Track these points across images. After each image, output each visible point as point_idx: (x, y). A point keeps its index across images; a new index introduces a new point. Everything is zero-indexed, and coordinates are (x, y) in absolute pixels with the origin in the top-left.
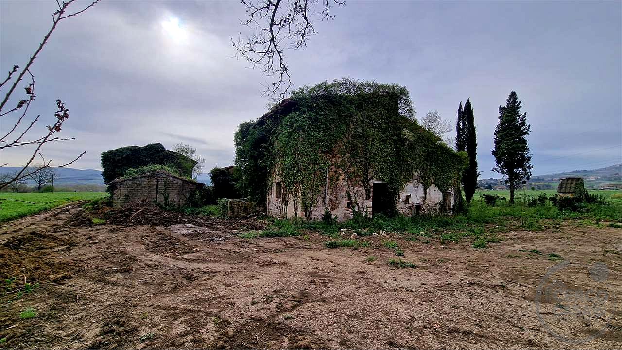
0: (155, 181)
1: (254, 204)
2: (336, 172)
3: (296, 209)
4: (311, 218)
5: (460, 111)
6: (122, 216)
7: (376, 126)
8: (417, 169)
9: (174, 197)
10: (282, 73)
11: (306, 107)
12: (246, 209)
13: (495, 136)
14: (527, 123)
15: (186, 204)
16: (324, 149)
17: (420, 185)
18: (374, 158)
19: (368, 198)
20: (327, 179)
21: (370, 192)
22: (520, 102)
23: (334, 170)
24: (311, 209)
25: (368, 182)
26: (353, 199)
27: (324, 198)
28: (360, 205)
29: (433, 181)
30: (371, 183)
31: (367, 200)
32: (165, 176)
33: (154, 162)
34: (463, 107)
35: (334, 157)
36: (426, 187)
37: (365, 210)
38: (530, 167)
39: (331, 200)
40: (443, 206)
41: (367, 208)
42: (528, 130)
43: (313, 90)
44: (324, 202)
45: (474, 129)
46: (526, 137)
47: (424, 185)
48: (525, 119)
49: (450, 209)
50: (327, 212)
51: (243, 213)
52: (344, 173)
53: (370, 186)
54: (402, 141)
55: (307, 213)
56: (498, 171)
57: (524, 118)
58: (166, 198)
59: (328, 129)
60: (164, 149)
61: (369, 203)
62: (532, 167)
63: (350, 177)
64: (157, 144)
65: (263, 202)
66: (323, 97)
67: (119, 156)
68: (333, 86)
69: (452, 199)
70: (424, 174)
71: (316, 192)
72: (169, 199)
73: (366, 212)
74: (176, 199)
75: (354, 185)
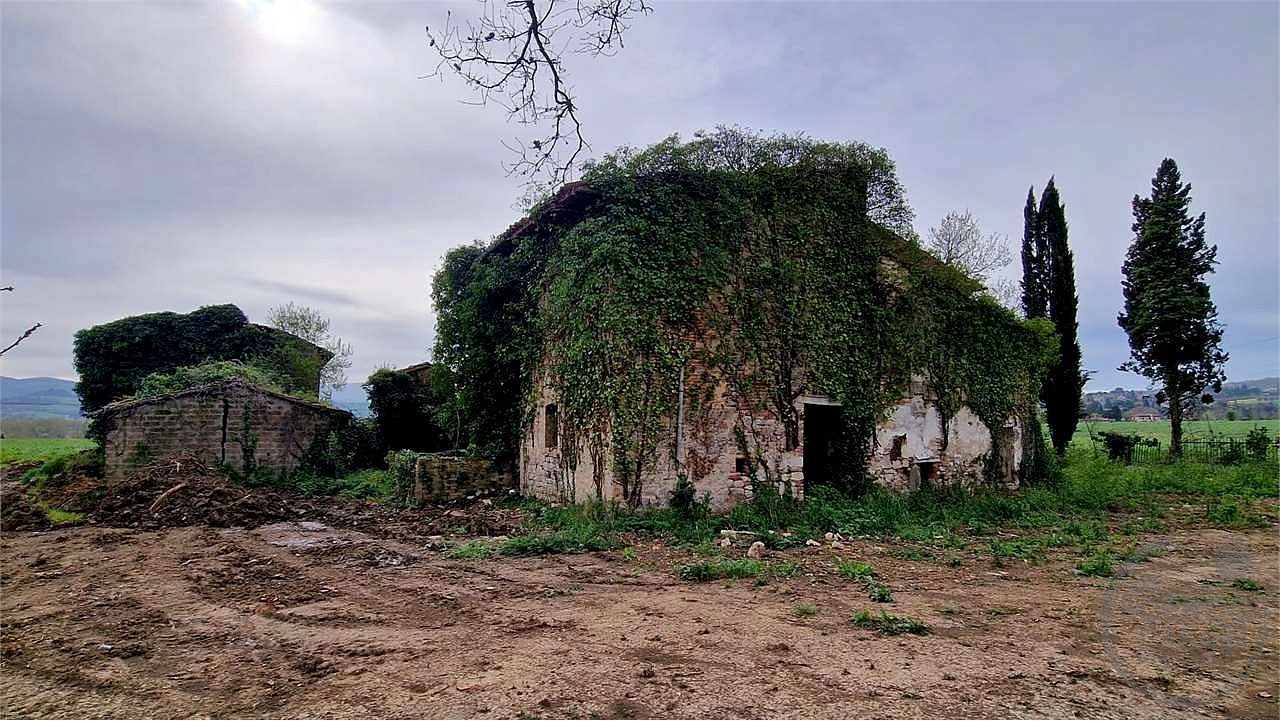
0: (218, 405)
1: (486, 464)
2: (705, 376)
3: (598, 478)
4: (639, 503)
5: (1029, 211)
6: (128, 504)
7: (808, 253)
8: (922, 365)
9: (269, 449)
10: (560, 116)
11: (623, 203)
12: (463, 479)
13: (1125, 278)
14: (1209, 241)
15: (301, 468)
16: (674, 316)
17: (931, 410)
18: (804, 337)
19: (791, 446)
20: (681, 396)
21: (796, 430)
22: (1189, 187)
23: (700, 370)
24: (638, 477)
25: (790, 403)
26: (751, 450)
27: (674, 446)
28: (771, 465)
29: (964, 397)
30: (799, 404)
31: (788, 449)
32: (245, 392)
33: (216, 353)
34: (1038, 200)
35: (700, 335)
36: (946, 414)
37: (785, 477)
38: (1220, 358)
39: (692, 451)
40: (993, 464)
41: (790, 472)
42: (1211, 258)
43: (642, 159)
44: (673, 456)
45: (1068, 259)
46: (1206, 278)
47: (940, 409)
48: (1203, 232)
49: (1013, 472)
50: (683, 485)
51: (456, 491)
52: (727, 380)
53: (796, 412)
54: (880, 293)
55: (630, 489)
56: (1136, 370)
57: (1199, 226)
58: (248, 452)
59: (681, 263)
60: (245, 319)
61: (796, 460)
62: (1225, 358)
63: (742, 389)
64: (226, 307)
65: (508, 459)
66: (668, 177)
67: (123, 339)
68: (692, 147)
69: (1017, 444)
70: (941, 379)
71: (651, 432)
72: (257, 455)
73: (788, 484)
74: (274, 456)
75: (754, 410)
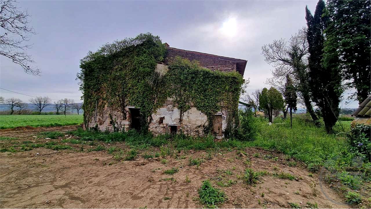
8: (172, 95)
17: (176, 109)
19: (125, 118)
20: (97, 107)
21: (126, 115)
23: (102, 101)
24: (88, 124)
25: (124, 108)
27: (95, 118)
28: (119, 123)
29: (192, 104)
31: (124, 120)
35: (102, 93)
37: (123, 126)
39: (99, 119)
47: (180, 109)
49: (222, 132)
50: (97, 126)
52: (108, 103)
53: (126, 110)
55: (86, 126)
61: (126, 122)
69: (223, 122)
70: (181, 99)
71: (91, 114)
73: (124, 128)
75: (114, 110)
